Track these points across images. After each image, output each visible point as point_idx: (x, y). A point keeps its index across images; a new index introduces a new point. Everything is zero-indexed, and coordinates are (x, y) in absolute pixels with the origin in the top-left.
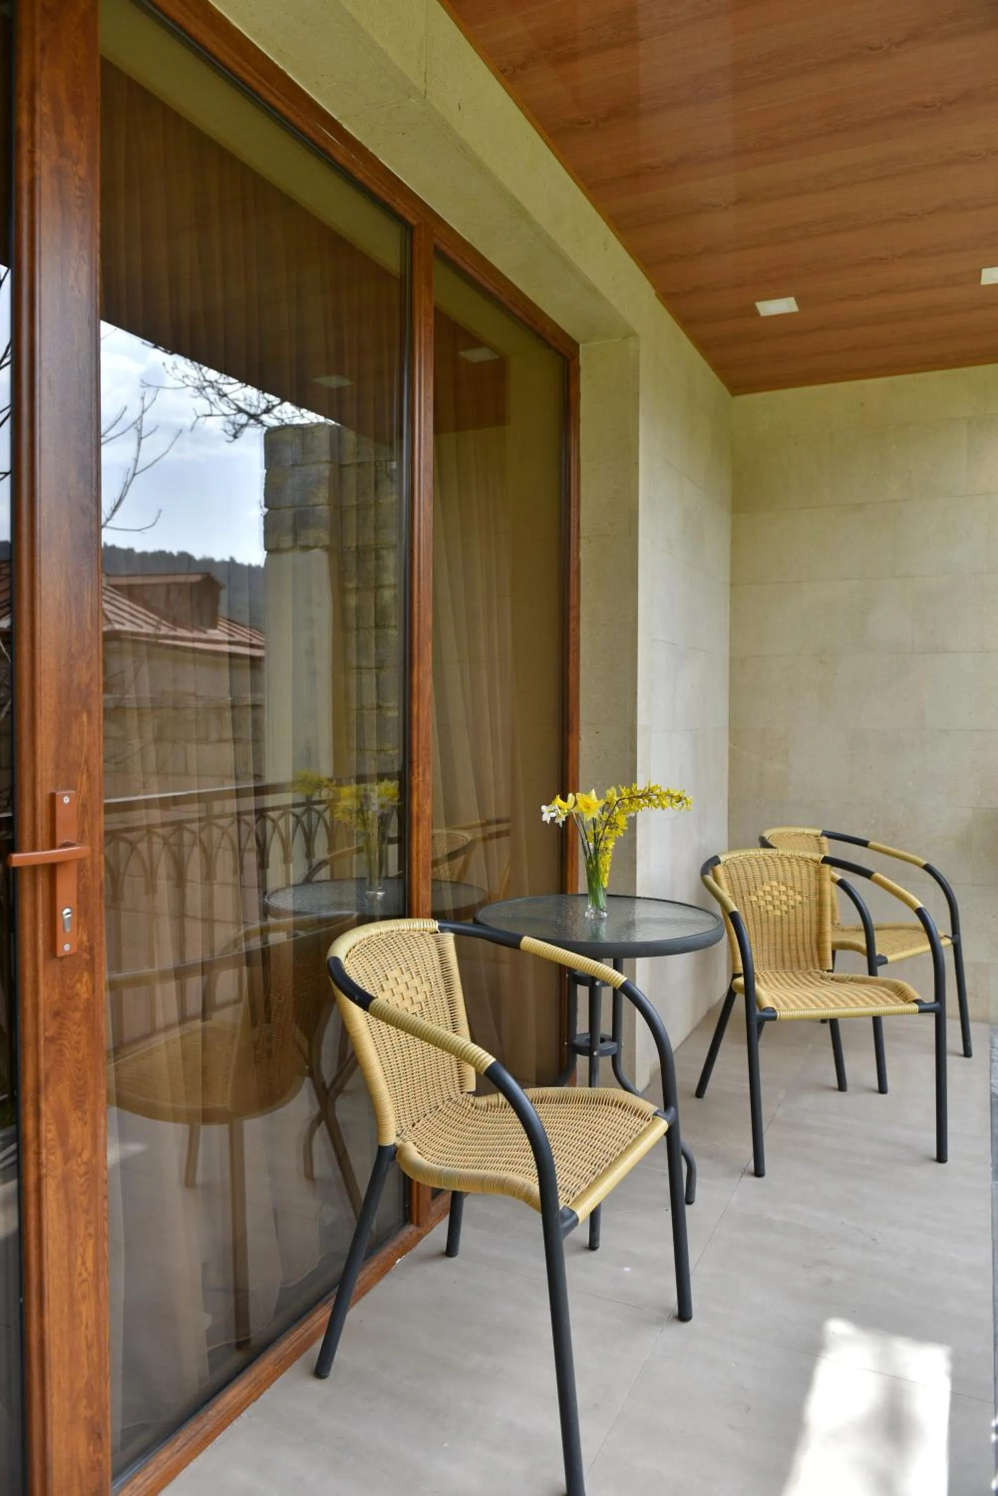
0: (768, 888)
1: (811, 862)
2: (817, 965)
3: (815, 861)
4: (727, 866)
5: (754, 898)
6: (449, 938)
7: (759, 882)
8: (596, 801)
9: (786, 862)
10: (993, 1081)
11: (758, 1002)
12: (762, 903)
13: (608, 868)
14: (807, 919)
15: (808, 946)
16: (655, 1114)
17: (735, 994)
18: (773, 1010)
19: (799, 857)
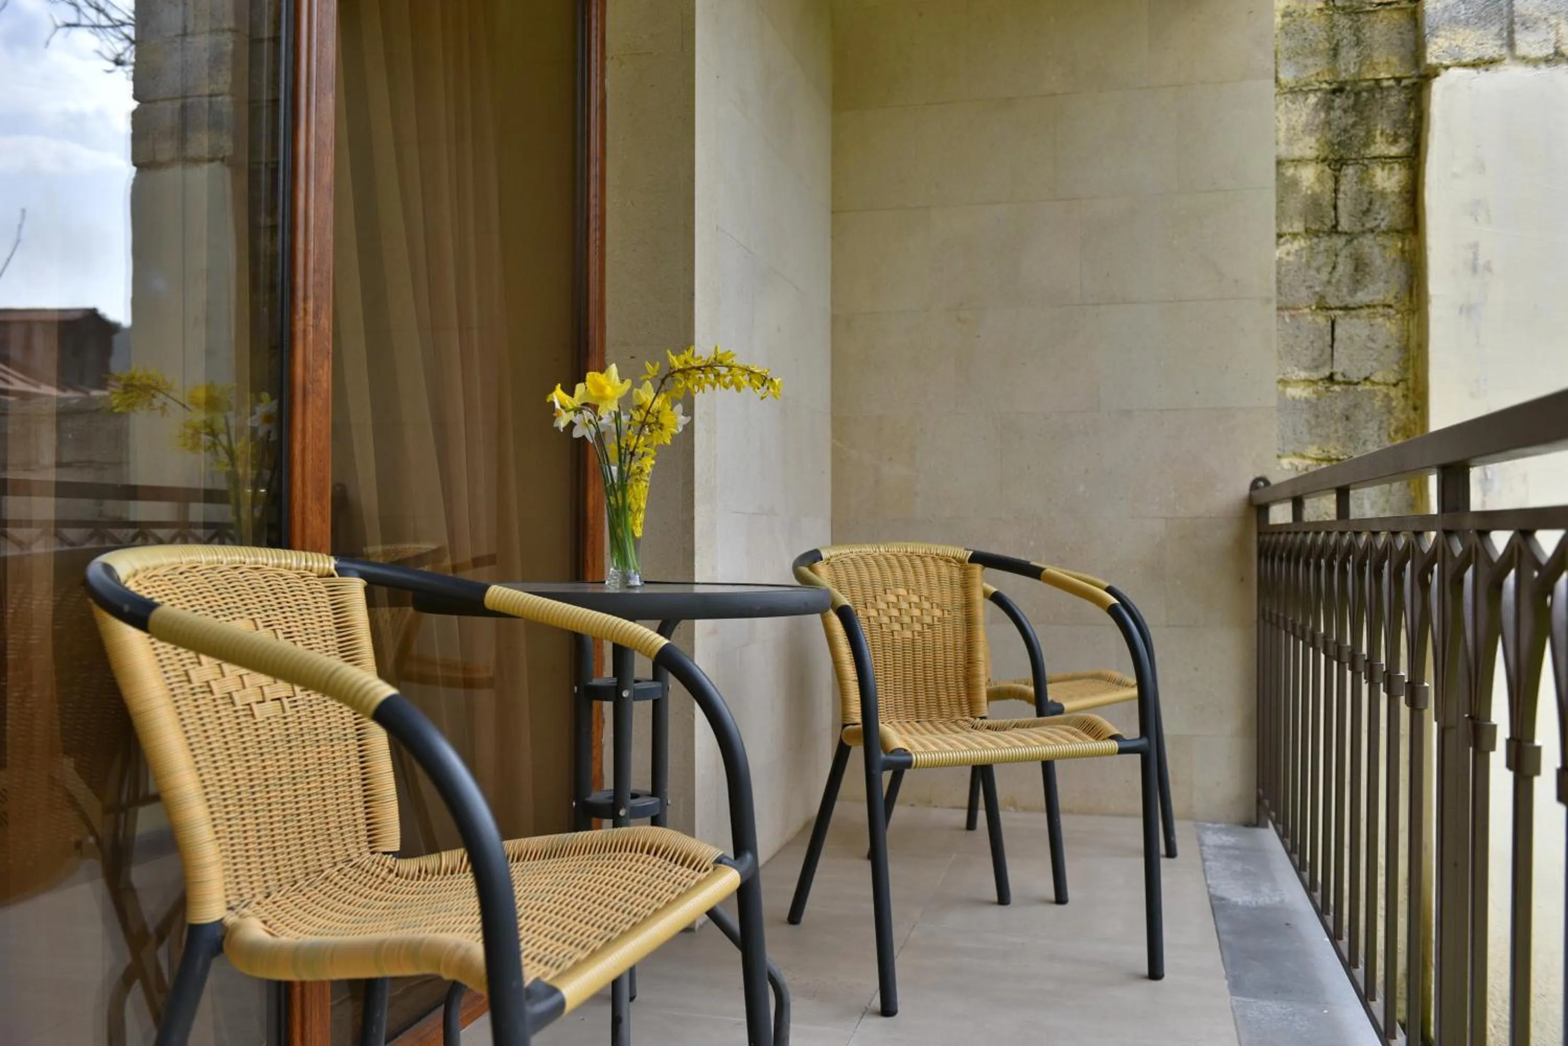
0: (892, 598)
1: (954, 561)
2: (966, 708)
3: (961, 561)
4: (832, 566)
5: (873, 613)
6: (355, 588)
7: (880, 590)
8: (620, 384)
9: (918, 562)
10: (1209, 882)
11: (884, 745)
12: (885, 620)
13: (643, 505)
14: (950, 643)
15: (952, 683)
16: (719, 861)
17: (849, 748)
18: (904, 752)
19: (937, 555)
